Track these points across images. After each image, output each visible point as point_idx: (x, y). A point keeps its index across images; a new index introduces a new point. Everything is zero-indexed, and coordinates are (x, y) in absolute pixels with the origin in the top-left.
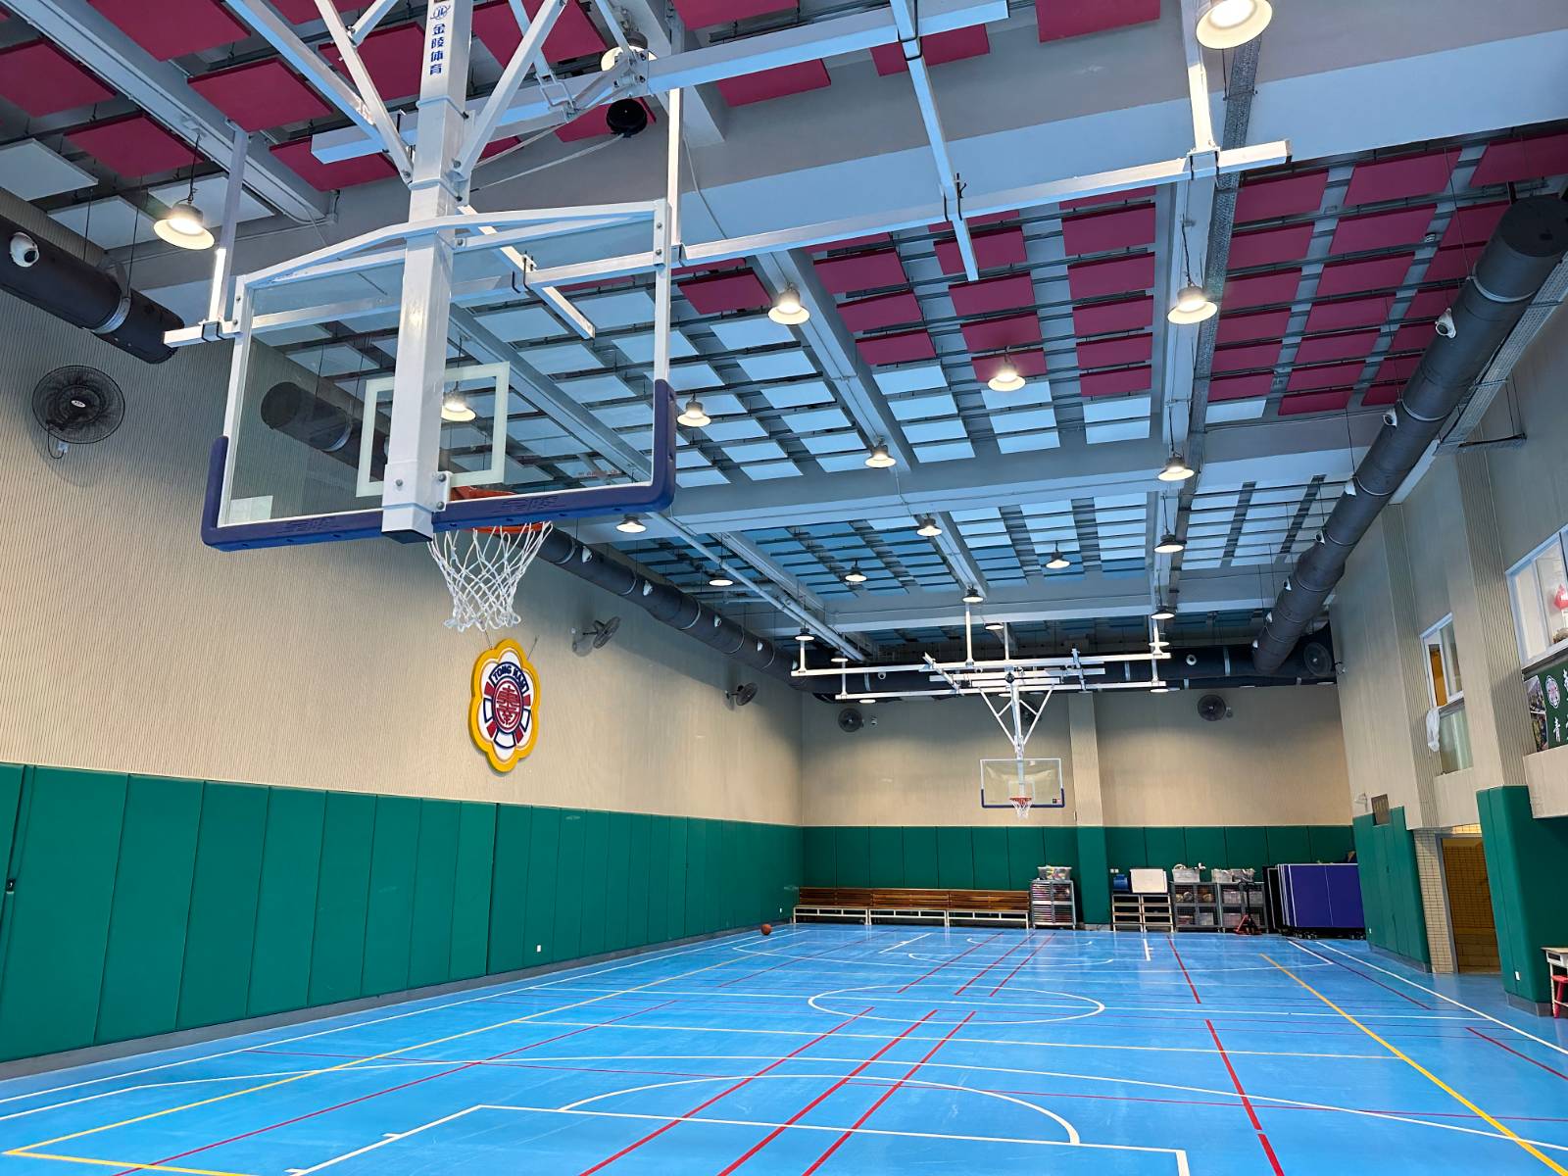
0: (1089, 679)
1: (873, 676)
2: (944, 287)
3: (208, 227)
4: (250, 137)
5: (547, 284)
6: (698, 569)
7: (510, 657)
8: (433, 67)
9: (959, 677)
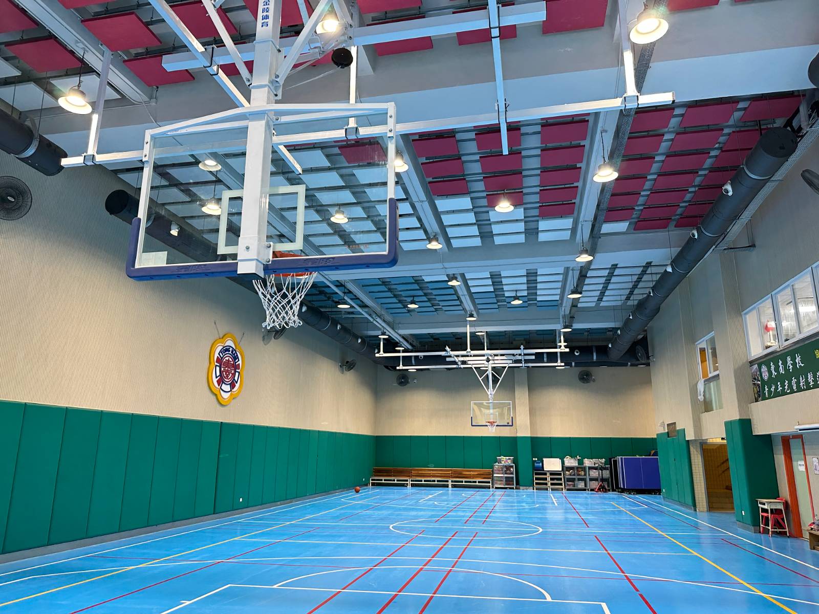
0: (527, 361)
1: (416, 357)
2: (477, 157)
3: (89, 101)
4: (112, 54)
5: (280, 144)
6: (329, 298)
7: (230, 343)
8: (263, 23)
9: (462, 359)
